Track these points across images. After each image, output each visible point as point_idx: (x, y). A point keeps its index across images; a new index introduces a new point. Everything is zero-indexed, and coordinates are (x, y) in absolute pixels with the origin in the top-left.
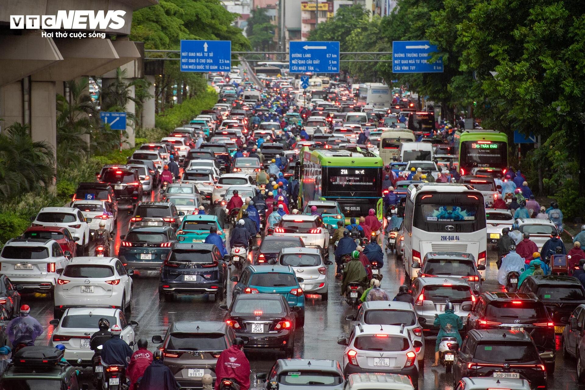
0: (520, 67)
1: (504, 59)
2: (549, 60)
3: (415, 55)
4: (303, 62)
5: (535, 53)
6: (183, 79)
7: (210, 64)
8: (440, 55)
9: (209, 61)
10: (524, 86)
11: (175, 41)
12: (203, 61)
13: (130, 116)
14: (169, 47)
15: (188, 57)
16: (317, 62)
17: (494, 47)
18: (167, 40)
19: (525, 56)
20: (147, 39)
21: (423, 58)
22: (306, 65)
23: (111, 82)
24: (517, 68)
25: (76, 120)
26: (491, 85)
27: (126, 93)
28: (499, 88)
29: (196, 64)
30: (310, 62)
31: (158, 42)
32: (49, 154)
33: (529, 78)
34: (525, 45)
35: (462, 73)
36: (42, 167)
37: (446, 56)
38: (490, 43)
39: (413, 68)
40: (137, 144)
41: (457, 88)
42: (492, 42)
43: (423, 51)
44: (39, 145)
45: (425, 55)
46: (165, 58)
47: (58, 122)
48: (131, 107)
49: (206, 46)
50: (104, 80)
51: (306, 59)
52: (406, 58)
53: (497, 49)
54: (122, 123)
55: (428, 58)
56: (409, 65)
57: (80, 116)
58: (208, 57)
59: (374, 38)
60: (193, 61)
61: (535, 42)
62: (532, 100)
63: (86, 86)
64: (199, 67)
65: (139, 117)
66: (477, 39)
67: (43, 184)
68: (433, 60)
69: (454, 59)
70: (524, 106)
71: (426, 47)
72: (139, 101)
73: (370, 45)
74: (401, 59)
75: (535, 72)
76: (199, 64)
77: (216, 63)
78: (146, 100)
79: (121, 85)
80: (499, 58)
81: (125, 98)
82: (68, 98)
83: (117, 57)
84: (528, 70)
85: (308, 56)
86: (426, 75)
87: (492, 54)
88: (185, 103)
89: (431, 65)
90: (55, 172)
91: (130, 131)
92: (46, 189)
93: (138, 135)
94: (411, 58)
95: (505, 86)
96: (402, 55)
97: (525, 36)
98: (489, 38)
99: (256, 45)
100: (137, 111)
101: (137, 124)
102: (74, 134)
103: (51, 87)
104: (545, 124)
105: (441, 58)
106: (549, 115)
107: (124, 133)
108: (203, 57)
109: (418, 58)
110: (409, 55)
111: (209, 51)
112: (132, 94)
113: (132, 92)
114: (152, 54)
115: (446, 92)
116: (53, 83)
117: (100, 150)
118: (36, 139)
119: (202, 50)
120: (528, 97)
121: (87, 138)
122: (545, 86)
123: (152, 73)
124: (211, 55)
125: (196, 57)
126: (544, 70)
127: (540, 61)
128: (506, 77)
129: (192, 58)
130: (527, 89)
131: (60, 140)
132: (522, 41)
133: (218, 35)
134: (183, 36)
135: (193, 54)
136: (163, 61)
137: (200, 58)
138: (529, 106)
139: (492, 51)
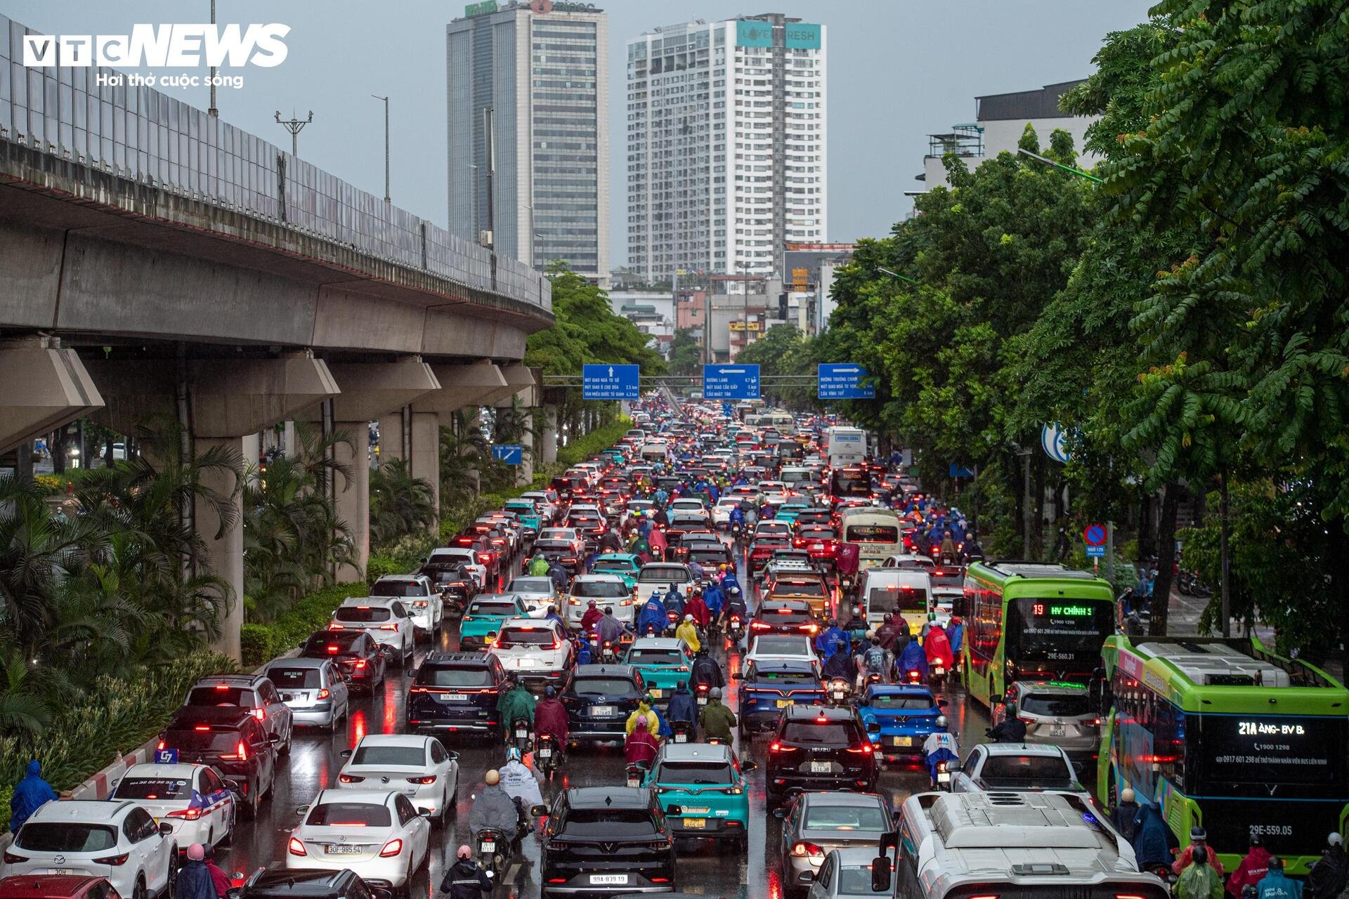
0: (946, 393)
1: (928, 384)
2: (976, 386)
3: (843, 379)
4: (719, 387)
5: (961, 378)
6: (589, 405)
7: (616, 391)
8: (871, 379)
9: (615, 387)
10: (950, 413)
11: (578, 365)
12: (608, 387)
13: (527, 449)
14: (572, 371)
15: (591, 383)
16: (735, 387)
17: (917, 370)
18: (569, 365)
19: (951, 381)
20: (547, 364)
21: (853, 382)
22: (722, 390)
23: (505, 413)
24: (943, 394)
25: (464, 454)
26: (915, 412)
27: (523, 423)
28: (924, 416)
29: (600, 391)
30: (727, 387)
31: (560, 367)
32: (429, 492)
33: (956, 404)
34: (951, 369)
35: (895, 399)
36: (422, 507)
37: (878, 381)
38: (913, 366)
39: (841, 393)
40: (534, 480)
41: (890, 416)
42: (916, 365)
43: (852, 374)
44: (418, 482)
45: (856, 379)
46: (567, 384)
47: (442, 457)
48: (528, 439)
49: (611, 370)
50: (499, 409)
51: (723, 384)
52: (833, 383)
53: (921, 372)
54: (517, 458)
55: (858, 383)
56: (837, 390)
57: (469, 449)
58: (614, 383)
59: (806, 360)
60: (597, 387)
61: (962, 365)
62: (960, 429)
63: (475, 415)
64: (603, 394)
65: (538, 450)
66: (899, 361)
67: (422, 525)
68: (863, 384)
69: (886, 383)
70: (951, 435)
71: (856, 370)
72: (539, 432)
73: (803, 369)
74: (828, 383)
75: (961, 398)
76: (604, 391)
77: (622, 389)
78: (547, 431)
79: (517, 415)
80: (923, 383)
81: (522, 429)
82: (456, 431)
83: (505, 383)
84: (955, 396)
85: (725, 380)
86: (855, 401)
87: (915, 378)
88: (594, 433)
89: (861, 391)
90: (438, 512)
91: (528, 467)
92: (426, 530)
93: (536, 469)
94: (839, 383)
95: (929, 413)
96: (829, 379)
97: (950, 358)
98: (912, 361)
99: (680, 368)
100: (535, 442)
101: (535, 458)
102: (462, 471)
103: (433, 418)
104: (975, 455)
105: (872, 383)
106: (978, 444)
107: (520, 468)
108: (608, 383)
109: (846, 382)
110: (836, 379)
111: (614, 376)
112: (530, 426)
113: (529, 423)
114: (550, 379)
115: (880, 420)
116: (436, 414)
117: (493, 487)
118: (416, 475)
119: (606, 375)
120: (955, 425)
121: (476, 474)
122: (973, 414)
123: (553, 402)
124: (617, 380)
125: (600, 383)
126: (972, 397)
127: (967, 386)
128: (931, 403)
129: (596, 384)
130: (953, 417)
131: (444, 477)
132: (947, 364)
133: (629, 359)
134: (587, 361)
135: (597, 380)
136: (565, 388)
137: (604, 384)
138: (956, 435)
139: (916, 374)
